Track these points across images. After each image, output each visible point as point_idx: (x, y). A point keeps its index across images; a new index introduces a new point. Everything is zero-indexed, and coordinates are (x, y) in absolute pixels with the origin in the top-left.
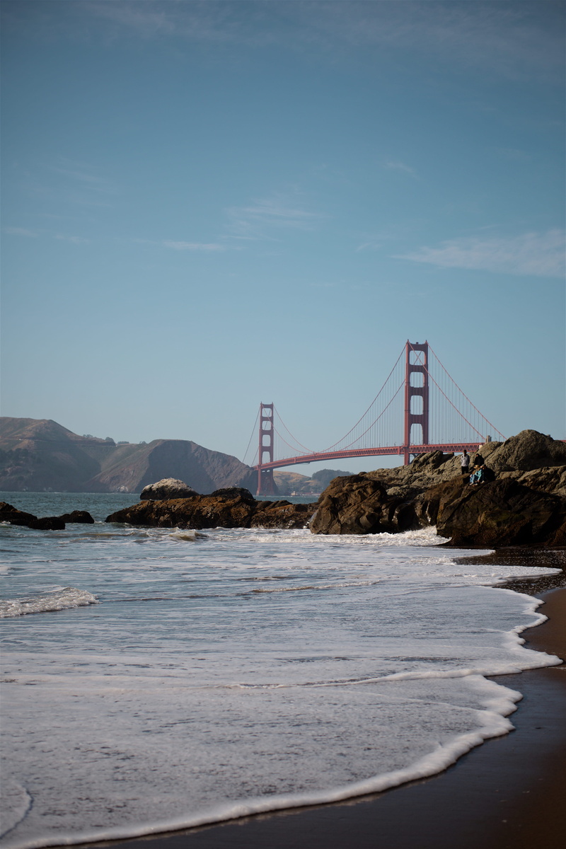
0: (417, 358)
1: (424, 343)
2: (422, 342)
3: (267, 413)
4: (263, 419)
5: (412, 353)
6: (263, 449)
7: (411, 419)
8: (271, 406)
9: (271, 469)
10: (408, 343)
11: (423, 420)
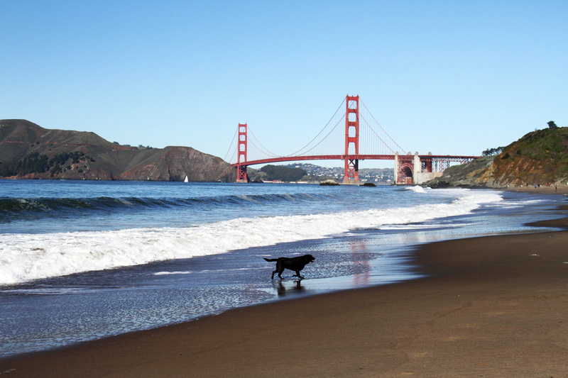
0: (352, 105)
1: (356, 96)
2: (355, 96)
3: (242, 130)
4: (240, 134)
5: (350, 102)
6: (240, 153)
7: (349, 140)
8: (245, 126)
9: (246, 166)
10: (347, 97)
11: (355, 140)
